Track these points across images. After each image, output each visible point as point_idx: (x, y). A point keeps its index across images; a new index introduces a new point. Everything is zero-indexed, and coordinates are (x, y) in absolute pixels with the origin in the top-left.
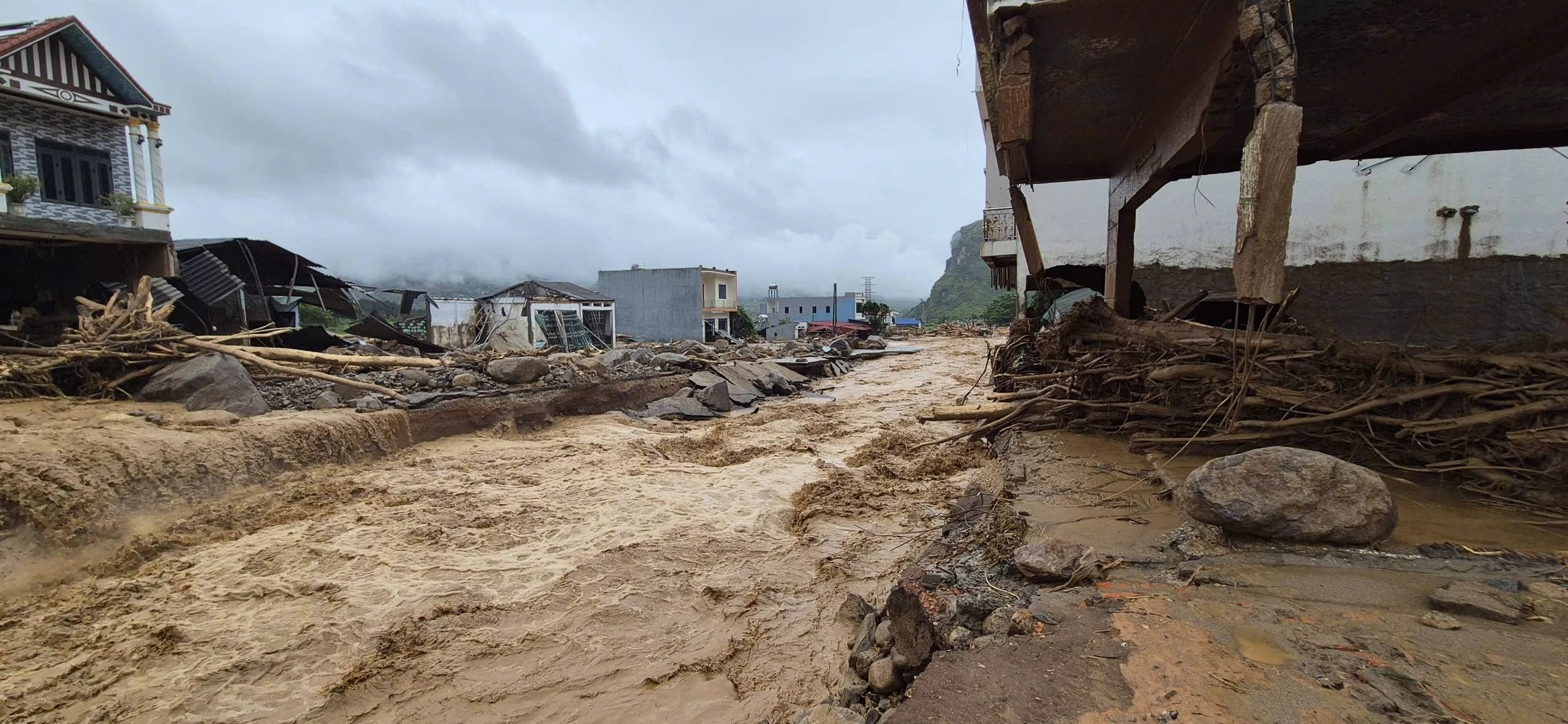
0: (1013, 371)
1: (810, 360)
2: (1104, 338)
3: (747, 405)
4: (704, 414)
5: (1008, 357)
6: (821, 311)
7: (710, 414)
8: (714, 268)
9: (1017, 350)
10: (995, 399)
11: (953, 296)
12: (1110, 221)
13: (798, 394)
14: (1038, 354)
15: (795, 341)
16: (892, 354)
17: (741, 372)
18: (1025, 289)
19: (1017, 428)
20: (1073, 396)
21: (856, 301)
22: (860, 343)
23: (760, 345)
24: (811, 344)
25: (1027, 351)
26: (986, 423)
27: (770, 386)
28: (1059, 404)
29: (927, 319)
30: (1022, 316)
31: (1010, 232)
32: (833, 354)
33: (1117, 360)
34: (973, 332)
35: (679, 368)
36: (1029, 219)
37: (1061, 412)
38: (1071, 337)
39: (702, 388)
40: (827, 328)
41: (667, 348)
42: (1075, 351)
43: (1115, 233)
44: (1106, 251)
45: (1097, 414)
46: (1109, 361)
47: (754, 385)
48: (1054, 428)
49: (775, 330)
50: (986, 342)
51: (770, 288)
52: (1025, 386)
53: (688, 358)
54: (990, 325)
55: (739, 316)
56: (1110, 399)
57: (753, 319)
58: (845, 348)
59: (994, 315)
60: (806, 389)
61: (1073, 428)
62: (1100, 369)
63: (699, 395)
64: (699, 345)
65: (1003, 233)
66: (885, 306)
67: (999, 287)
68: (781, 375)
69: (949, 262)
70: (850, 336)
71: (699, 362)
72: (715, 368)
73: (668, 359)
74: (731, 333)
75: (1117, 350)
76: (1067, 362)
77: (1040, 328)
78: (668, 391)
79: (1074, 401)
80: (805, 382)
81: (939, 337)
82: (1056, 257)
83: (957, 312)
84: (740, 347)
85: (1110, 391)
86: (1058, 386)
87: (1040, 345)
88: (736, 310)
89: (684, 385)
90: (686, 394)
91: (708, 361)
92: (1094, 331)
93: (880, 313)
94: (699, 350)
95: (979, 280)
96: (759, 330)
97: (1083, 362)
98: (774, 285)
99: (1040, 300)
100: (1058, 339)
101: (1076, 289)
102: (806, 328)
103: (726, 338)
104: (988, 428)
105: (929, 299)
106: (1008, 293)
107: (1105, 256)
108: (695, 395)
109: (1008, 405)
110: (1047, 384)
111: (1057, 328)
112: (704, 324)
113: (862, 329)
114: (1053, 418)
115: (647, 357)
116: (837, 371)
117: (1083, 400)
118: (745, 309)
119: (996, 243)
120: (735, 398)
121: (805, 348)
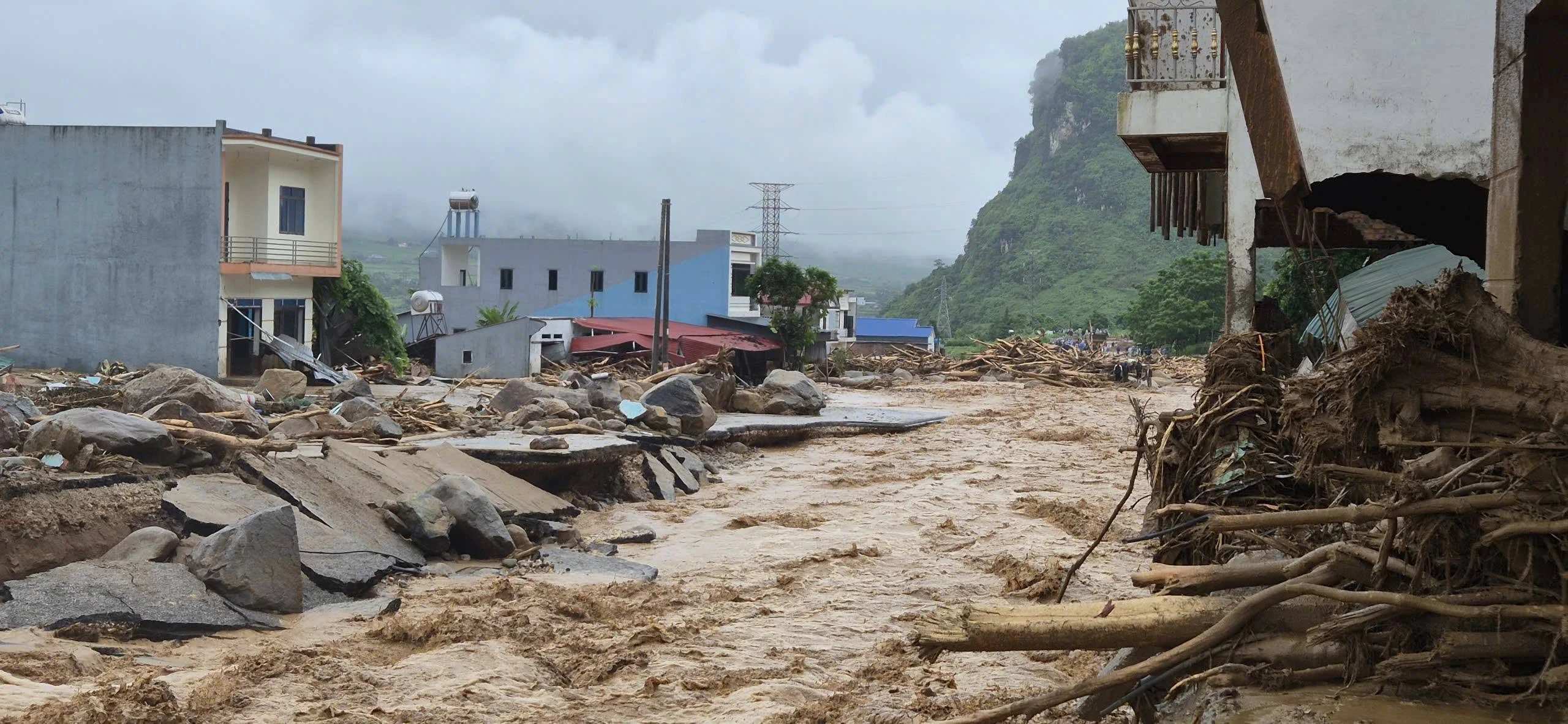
0: (1215, 497)
1: (577, 443)
2: (1482, 402)
3: (360, 590)
4: (208, 619)
5: (1200, 453)
6: (619, 285)
7: (231, 618)
8: (267, 132)
9: (1228, 431)
10: (1158, 585)
11: (1036, 252)
12: (1499, 45)
13: (535, 555)
14: (1288, 446)
15: (529, 383)
16: (844, 431)
17: (344, 478)
18: (1251, 238)
19: (1225, 678)
20: (1391, 580)
21: (734, 259)
22: (741, 391)
23: (412, 391)
24: (582, 393)
25: (1256, 433)
26: (1131, 660)
27: (440, 528)
28: (1350, 605)
29: (955, 323)
30: (1241, 326)
31: (1207, 65)
32: (653, 427)
33: (1522, 472)
34: (1097, 367)
35: (129, 462)
36: (1262, 27)
37: (1357, 631)
38: (1388, 395)
39: (207, 529)
40: (636, 340)
41: (92, 391)
42: (1398, 439)
43: (1514, 84)
44: (1487, 134)
45: (1465, 638)
46: (1498, 472)
47: (388, 522)
48: (1335, 679)
49: (465, 342)
50: (1134, 402)
51: (455, 205)
52: (1248, 545)
53: (162, 428)
54: (1147, 349)
55: (345, 294)
56: (1497, 592)
57: (394, 304)
58: (694, 405)
59: (1159, 319)
60: (562, 538)
61: (1390, 681)
62: (1474, 499)
63: (196, 554)
64: (205, 384)
65: (1186, 65)
66: (823, 276)
67: (1174, 231)
68: (478, 491)
69: (1024, 148)
70: (708, 369)
71: (203, 441)
72: (256, 463)
73: (94, 430)
74: (316, 350)
75: (1523, 441)
76: (1374, 472)
77: (1297, 363)
78: (87, 539)
79: (1397, 597)
80: (557, 515)
81: (989, 381)
82: (1345, 147)
83: (1046, 303)
84: (343, 397)
85: (1501, 567)
86: (1350, 546)
87: (1296, 417)
88: (336, 273)
89: (144, 520)
90: (151, 551)
91: (232, 439)
92: (1452, 379)
93: (806, 299)
94: (203, 402)
95: (1116, 205)
96: (411, 339)
97: (1423, 475)
98: (467, 196)
99: (1298, 276)
100: (1348, 400)
101: (1403, 246)
102: (567, 339)
103: (299, 365)
104: (1137, 677)
105: (960, 261)
106: (1203, 250)
107: (1486, 151)
108: (183, 552)
109: (1196, 605)
110: (1319, 539)
111: (1344, 365)
112: (223, 316)
113: (749, 347)
114: (1333, 648)
115: (17, 419)
116: (665, 480)
117: (1427, 592)
118: (368, 270)
119: (1165, 96)
120: (320, 567)
121: (563, 405)
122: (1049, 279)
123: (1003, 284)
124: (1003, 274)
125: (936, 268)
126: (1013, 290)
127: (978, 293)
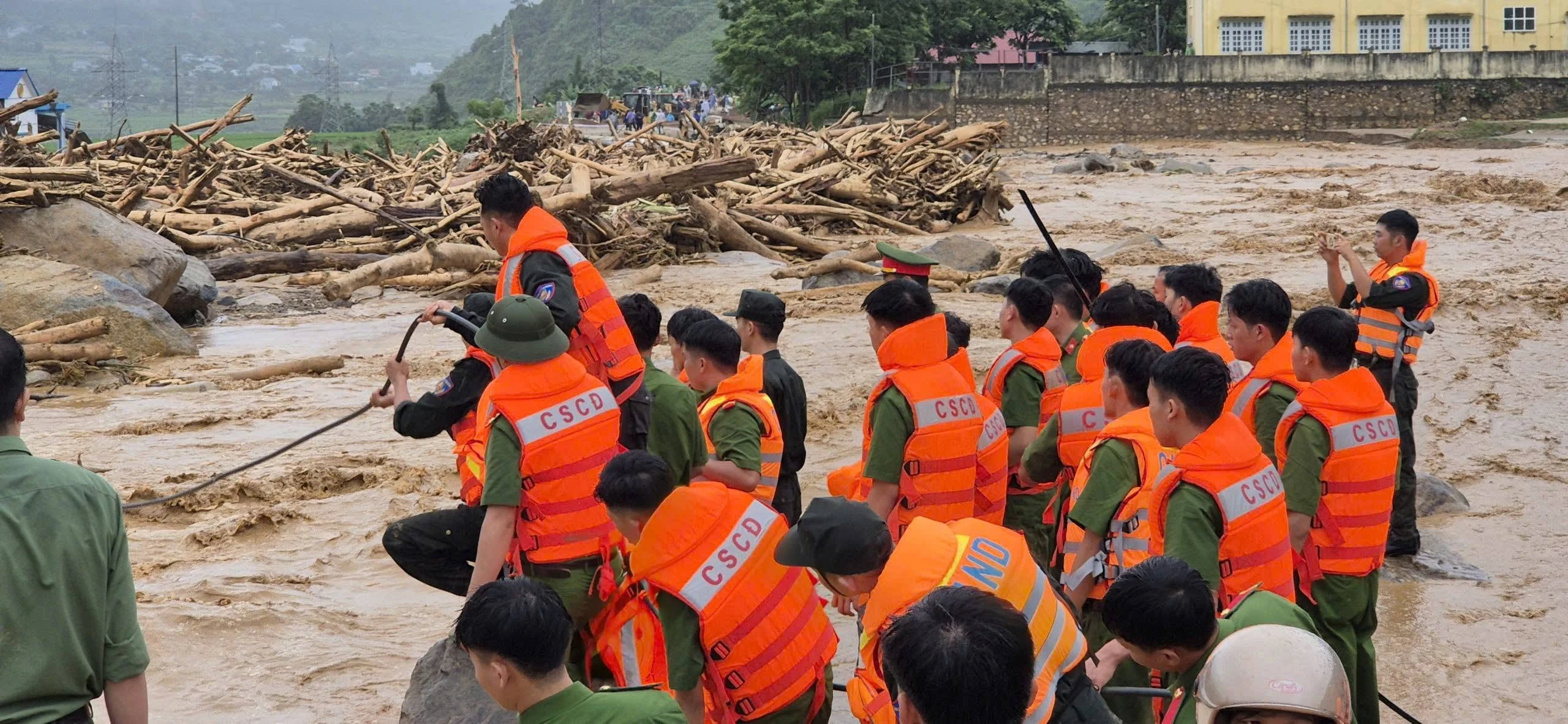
122: (689, 16)
123: (618, 27)
124: (618, 11)
125: (514, 6)
126: (634, 37)
127: (579, 44)
